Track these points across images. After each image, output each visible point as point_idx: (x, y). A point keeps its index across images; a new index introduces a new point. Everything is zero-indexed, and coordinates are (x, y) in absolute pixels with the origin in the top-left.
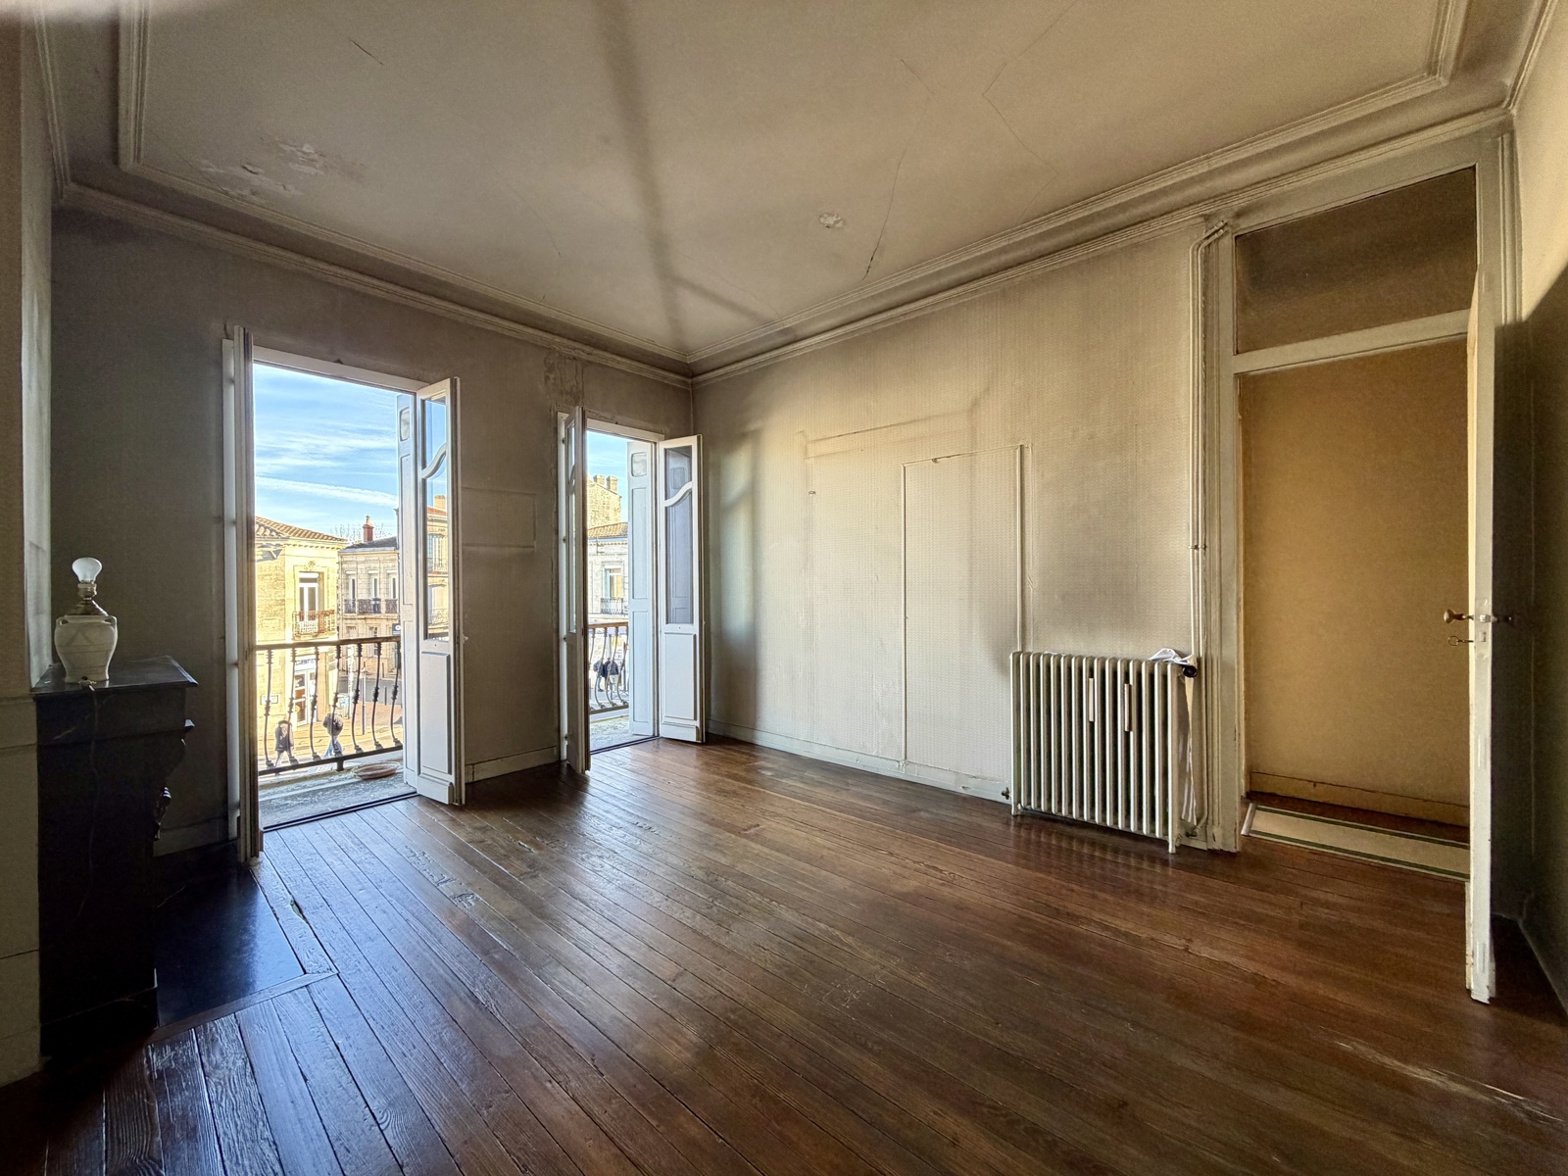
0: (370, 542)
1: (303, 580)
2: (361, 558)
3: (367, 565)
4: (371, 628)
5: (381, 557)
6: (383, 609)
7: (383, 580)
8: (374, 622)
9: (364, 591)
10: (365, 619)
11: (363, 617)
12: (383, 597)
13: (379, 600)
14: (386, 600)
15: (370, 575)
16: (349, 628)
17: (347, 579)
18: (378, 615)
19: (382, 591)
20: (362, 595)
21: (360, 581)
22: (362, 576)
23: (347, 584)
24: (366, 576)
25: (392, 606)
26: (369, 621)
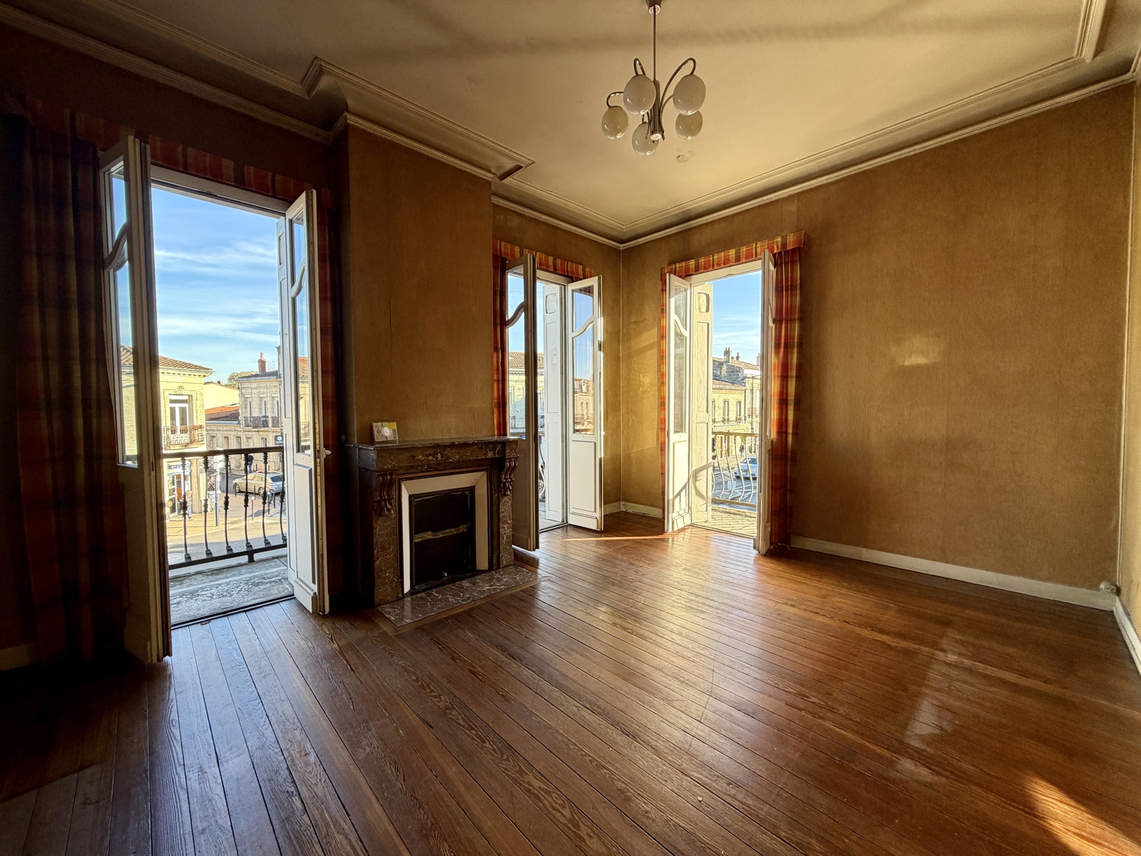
0: (263, 373)
1: (172, 401)
2: (254, 385)
3: (258, 390)
4: (262, 439)
5: (268, 384)
6: (270, 425)
7: (269, 402)
8: (264, 434)
9: (257, 410)
10: (258, 431)
11: (257, 430)
12: (269, 415)
13: (267, 417)
14: (272, 417)
15: (261, 398)
16: (248, 438)
17: (246, 401)
18: (266, 429)
19: (269, 410)
20: (256, 414)
21: (254, 403)
22: (255, 399)
23: (246, 405)
24: (258, 399)
25: (276, 422)
26: (261, 433)
